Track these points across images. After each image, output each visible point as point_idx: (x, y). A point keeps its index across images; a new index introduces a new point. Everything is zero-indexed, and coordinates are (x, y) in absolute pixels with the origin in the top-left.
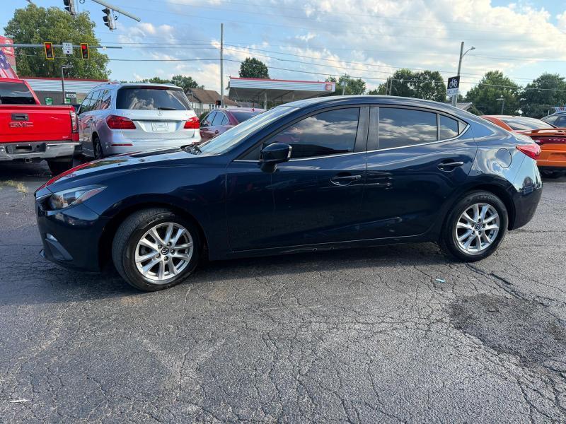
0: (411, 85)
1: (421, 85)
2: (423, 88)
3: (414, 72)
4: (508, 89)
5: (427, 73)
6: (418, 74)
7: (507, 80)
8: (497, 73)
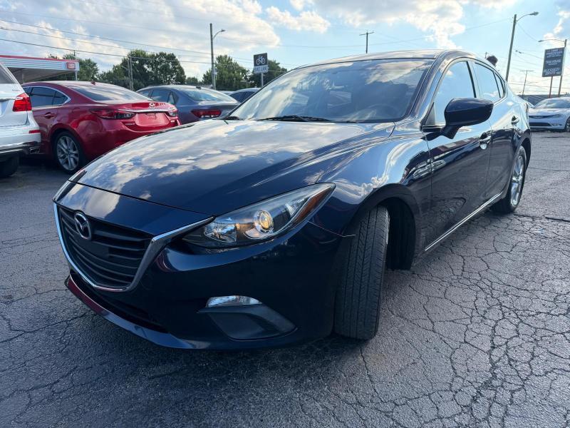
0: (148, 67)
1: (159, 67)
2: (161, 70)
3: (149, 53)
4: (239, 72)
5: (162, 54)
6: (153, 56)
7: (236, 64)
8: (226, 56)
